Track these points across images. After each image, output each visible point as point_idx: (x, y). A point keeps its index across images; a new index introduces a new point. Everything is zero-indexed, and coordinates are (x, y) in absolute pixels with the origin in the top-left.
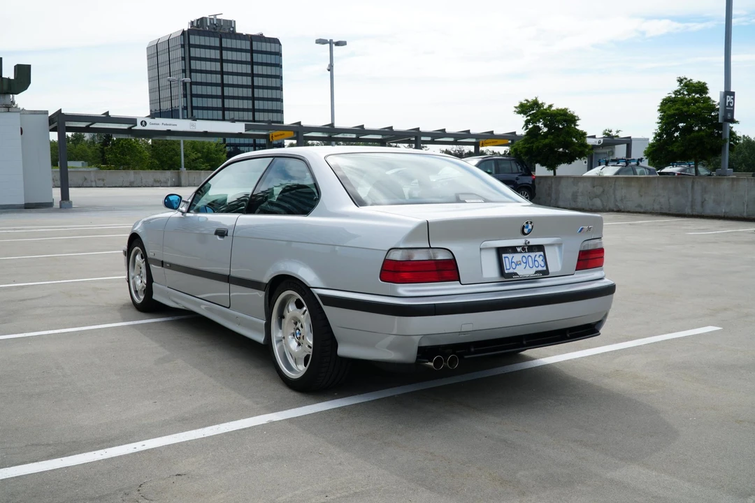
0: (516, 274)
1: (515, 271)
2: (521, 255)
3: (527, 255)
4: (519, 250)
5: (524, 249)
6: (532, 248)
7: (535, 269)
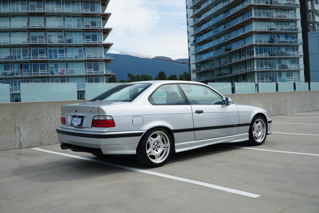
0: (73, 124)
1: (74, 124)
2: (77, 119)
3: (78, 119)
4: (76, 117)
5: (77, 117)
6: (79, 117)
7: (78, 124)
